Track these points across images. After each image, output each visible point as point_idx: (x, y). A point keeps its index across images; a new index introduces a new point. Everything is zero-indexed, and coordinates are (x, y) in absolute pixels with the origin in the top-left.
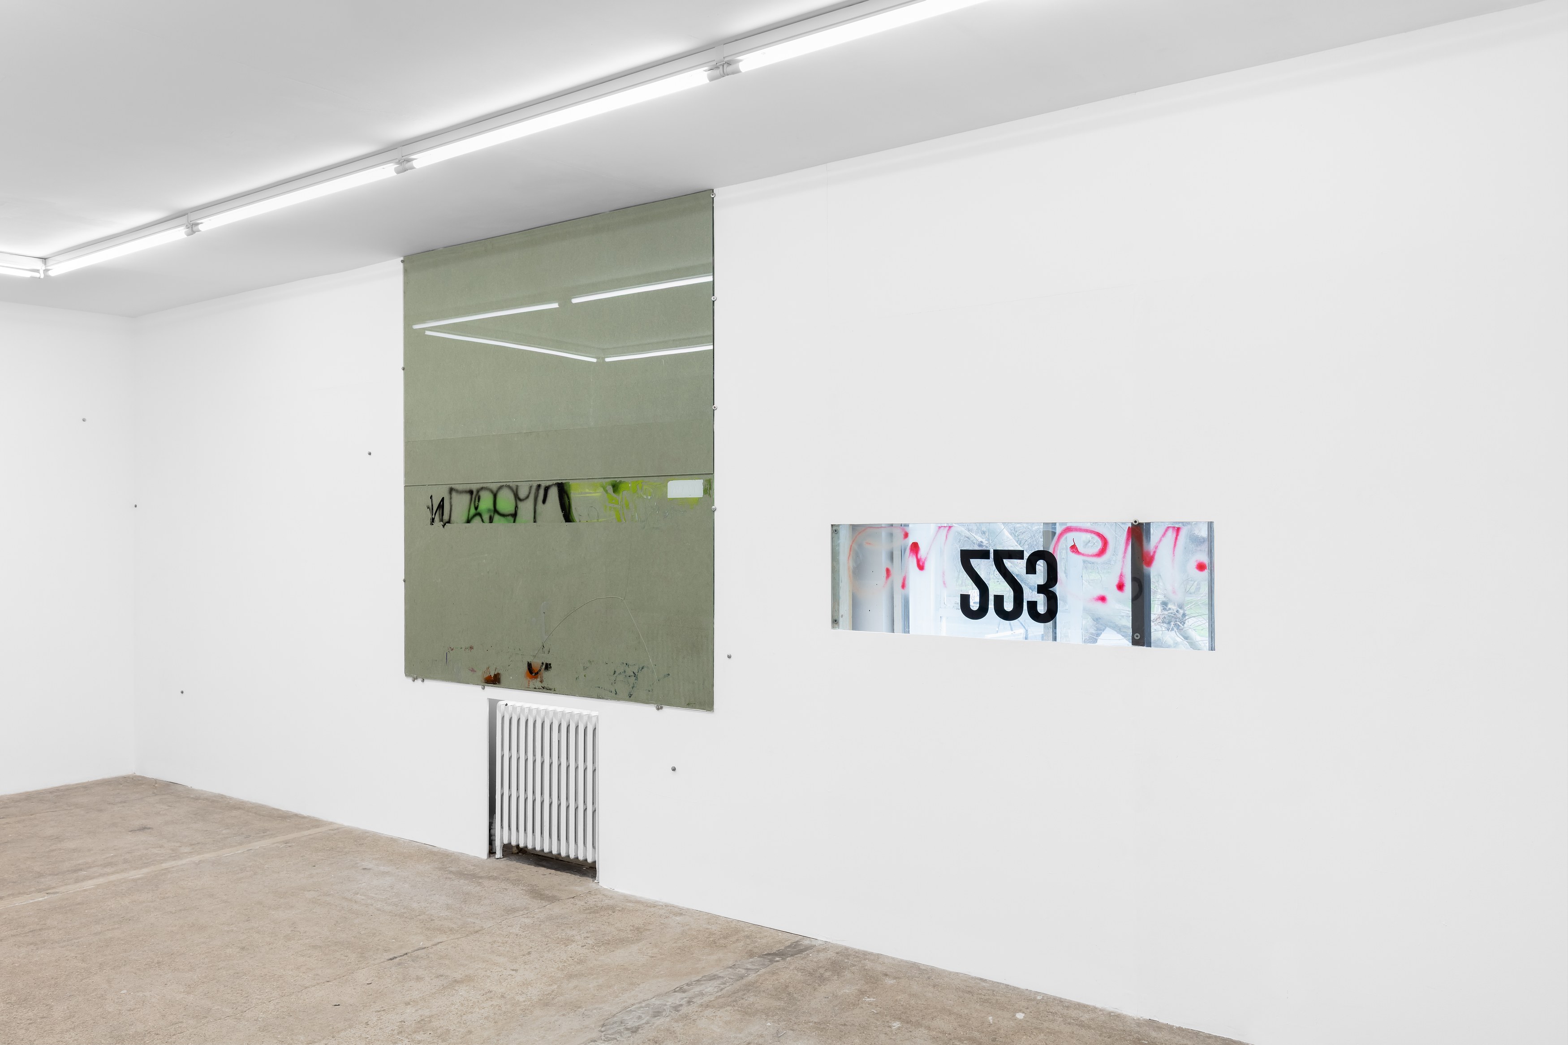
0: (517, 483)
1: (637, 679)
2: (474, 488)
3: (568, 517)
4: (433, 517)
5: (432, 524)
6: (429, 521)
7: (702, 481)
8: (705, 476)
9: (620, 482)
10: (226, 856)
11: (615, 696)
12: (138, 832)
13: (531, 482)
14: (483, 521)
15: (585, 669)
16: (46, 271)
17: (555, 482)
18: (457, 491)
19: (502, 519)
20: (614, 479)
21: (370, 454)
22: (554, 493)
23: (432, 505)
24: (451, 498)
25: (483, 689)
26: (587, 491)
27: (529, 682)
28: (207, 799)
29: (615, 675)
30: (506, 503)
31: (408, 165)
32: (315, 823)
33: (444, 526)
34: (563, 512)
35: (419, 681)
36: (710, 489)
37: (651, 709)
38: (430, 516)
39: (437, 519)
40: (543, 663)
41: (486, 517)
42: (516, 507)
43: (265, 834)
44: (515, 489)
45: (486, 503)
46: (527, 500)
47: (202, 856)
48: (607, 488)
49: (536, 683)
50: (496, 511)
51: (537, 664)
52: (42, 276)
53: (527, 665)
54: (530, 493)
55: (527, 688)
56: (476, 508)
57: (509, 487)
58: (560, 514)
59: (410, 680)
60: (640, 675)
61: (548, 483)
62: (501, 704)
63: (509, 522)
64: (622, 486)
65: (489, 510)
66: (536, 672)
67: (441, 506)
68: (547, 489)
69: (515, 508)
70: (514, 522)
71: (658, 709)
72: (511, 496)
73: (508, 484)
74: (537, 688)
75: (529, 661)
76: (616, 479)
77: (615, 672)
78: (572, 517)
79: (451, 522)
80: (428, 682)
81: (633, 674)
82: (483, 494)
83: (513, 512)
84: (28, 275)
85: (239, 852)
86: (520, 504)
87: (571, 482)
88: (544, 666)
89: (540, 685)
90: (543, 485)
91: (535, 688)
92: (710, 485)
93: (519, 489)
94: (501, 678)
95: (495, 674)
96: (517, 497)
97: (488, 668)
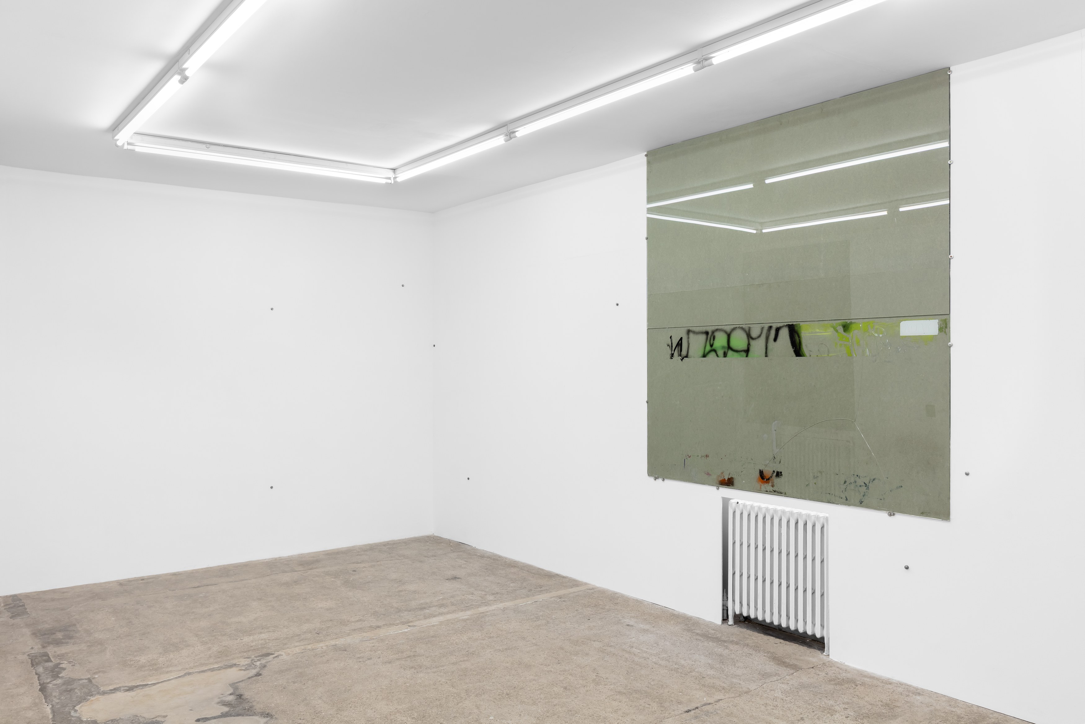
0: (749, 326)
1: (868, 488)
2: (710, 329)
3: (798, 352)
4: (673, 352)
5: (672, 358)
6: (669, 356)
7: (937, 321)
8: (941, 316)
9: (851, 323)
10: (521, 606)
11: (846, 502)
12: (452, 580)
13: (763, 324)
14: (717, 356)
15: (815, 477)
16: (395, 178)
17: (786, 324)
18: (694, 332)
19: (735, 354)
20: (844, 321)
21: (617, 305)
22: (784, 334)
23: (672, 344)
24: (688, 338)
25: (718, 489)
26: (817, 330)
27: (761, 485)
28: (488, 557)
29: (846, 484)
30: (739, 341)
31: (706, 63)
32: (575, 583)
33: (682, 360)
34: (793, 348)
35: (660, 480)
36: (946, 327)
37: (882, 516)
38: (670, 352)
39: (676, 354)
40: (774, 471)
41: (721, 353)
42: (749, 344)
43: (542, 589)
44: (747, 330)
45: (720, 341)
46: (759, 339)
47: (504, 604)
48: (838, 328)
49: (768, 487)
50: (729, 347)
51: (768, 471)
52: (393, 182)
53: (758, 472)
54: (761, 333)
55: (760, 491)
56: (711, 346)
57: (742, 329)
58: (791, 351)
59: (652, 479)
60: (871, 485)
61: (779, 325)
62: (733, 501)
63: (742, 356)
64: (853, 326)
65: (723, 347)
66: (767, 478)
67: (680, 344)
68: (778, 330)
69: (748, 346)
70: (747, 356)
71: (890, 515)
72: (744, 336)
73: (741, 326)
74: (769, 491)
75: (761, 469)
76: (846, 321)
77: (845, 482)
78: (802, 352)
79: (689, 356)
80: (667, 481)
81: (864, 485)
82: (717, 334)
83: (745, 348)
84: (384, 181)
85: (529, 603)
86: (752, 342)
87: (801, 324)
88: (775, 474)
89: (771, 489)
90: (775, 326)
91: (766, 491)
92: (946, 324)
93: (751, 330)
94: (734, 482)
95: (729, 477)
96: (749, 336)
97: (723, 473)
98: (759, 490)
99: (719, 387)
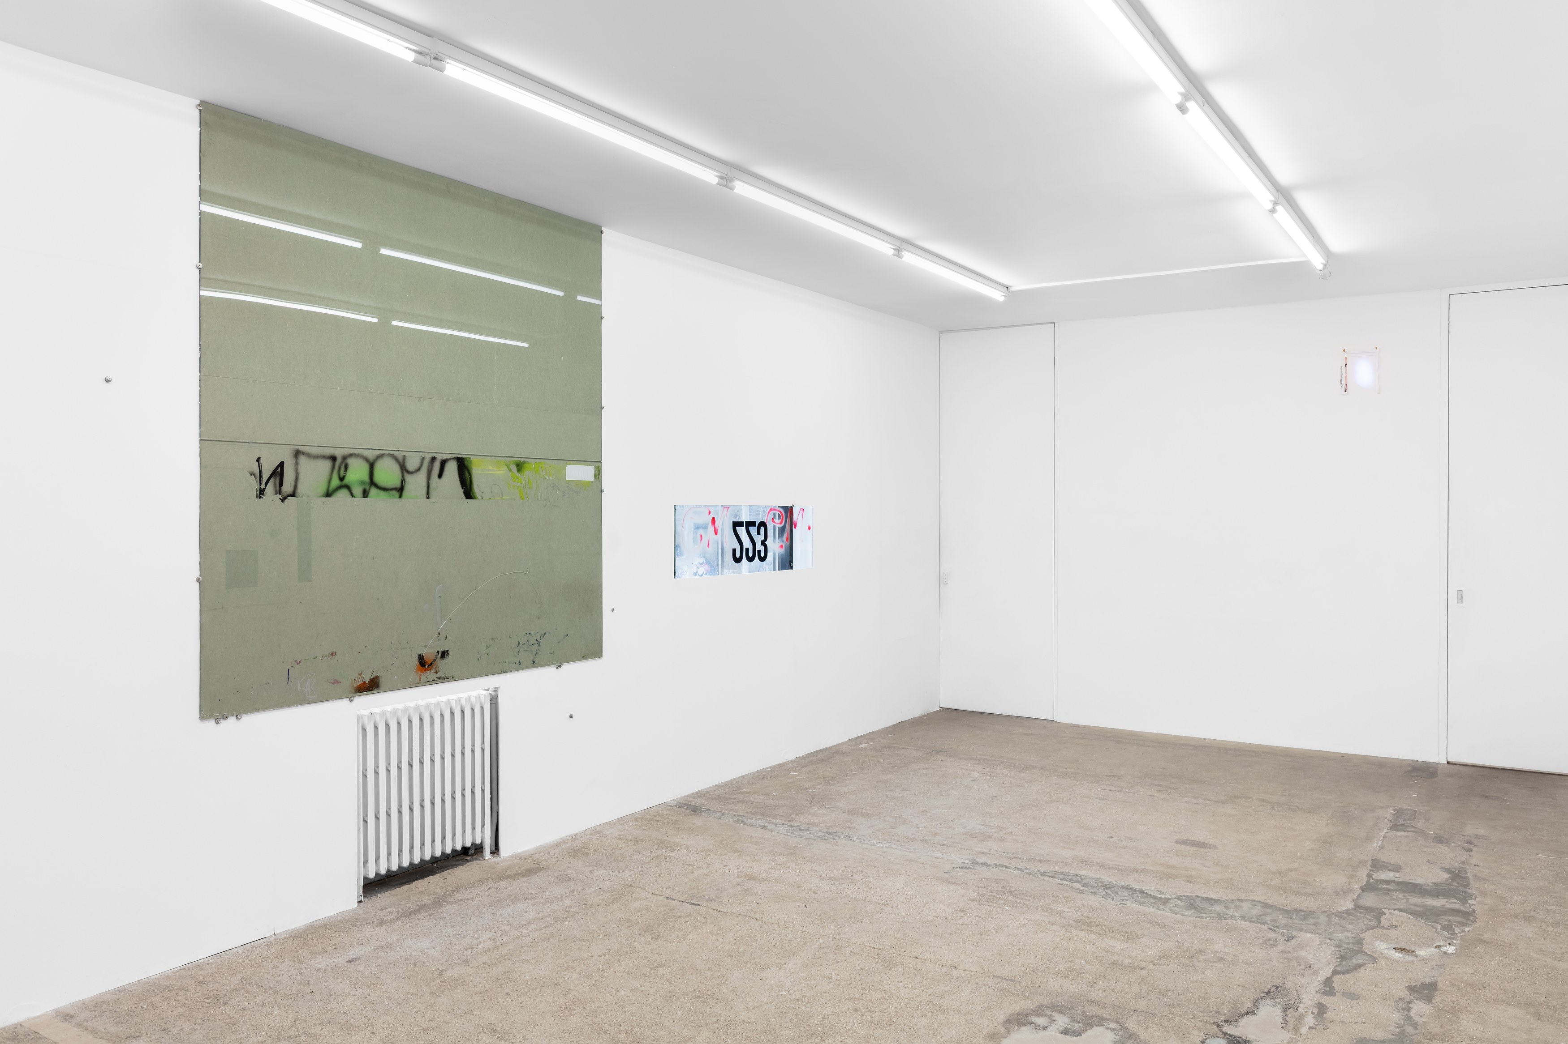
0: (404, 453)
1: (539, 646)
2: (339, 453)
3: (469, 493)
4: (263, 486)
5: (260, 497)
6: (254, 493)
7: (593, 467)
8: (596, 463)
9: (524, 462)
11: (519, 666)
13: (424, 453)
14: (352, 495)
15: (488, 647)
17: (454, 456)
18: (308, 455)
19: (382, 493)
20: (518, 459)
21: (108, 380)
22: (452, 469)
23: (261, 471)
24: (297, 464)
25: (353, 700)
26: (491, 468)
27: (420, 676)
29: (519, 646)
30: (387, 474)
33: (283, 500)
34: (463, 489)
35: (232, 720)
36: (599, 474)
37: (552, 669)
38: (255, 486)
39: (270, 489)
40: (438, 652)
41: (357, 491)
42: (403, 480)
44: (401, 459)
45: (357, 473)
46: (418, 473)
48: (511, 467)
49: (431, 675)
50: (372, 483)
51: (429, 653)
53: (417, 658)
54: (421, 465)
56: (342, 479)
57: (395, 458)
58: (460, 491)
59: (211, 723)
60: (542, 641)
61: (445, 457)
63: (393, 497)
64: (526, 466)
65: (362, 482)
66: (429, 663)
67: (279, 472)
68: (443, 463)
69: (402, 482)
70: (400, 497)
71: (557, 668)
72: (396, 468)
73: (391, 453)
74: (431, 680)
75: (420, 653)
76: (520, 459)
77: (518, 644)
78: (473, 494)
79: (296, 495)
80: (247, 719)
81: (536, 642)
82: (351, 462)
83: (398, 485)
86: (408, 478)
87: (472, 458)
88: (440, 655)
89: (434, 676)
90: (440, 457)
91: (428, 682)
92: (599, 471)
93: (406, 460)
94: (380, 682)
95: (372, 678)
96: (403, 469)
97: (361, 673)
98: (418, 683)
99: (354, 544)
